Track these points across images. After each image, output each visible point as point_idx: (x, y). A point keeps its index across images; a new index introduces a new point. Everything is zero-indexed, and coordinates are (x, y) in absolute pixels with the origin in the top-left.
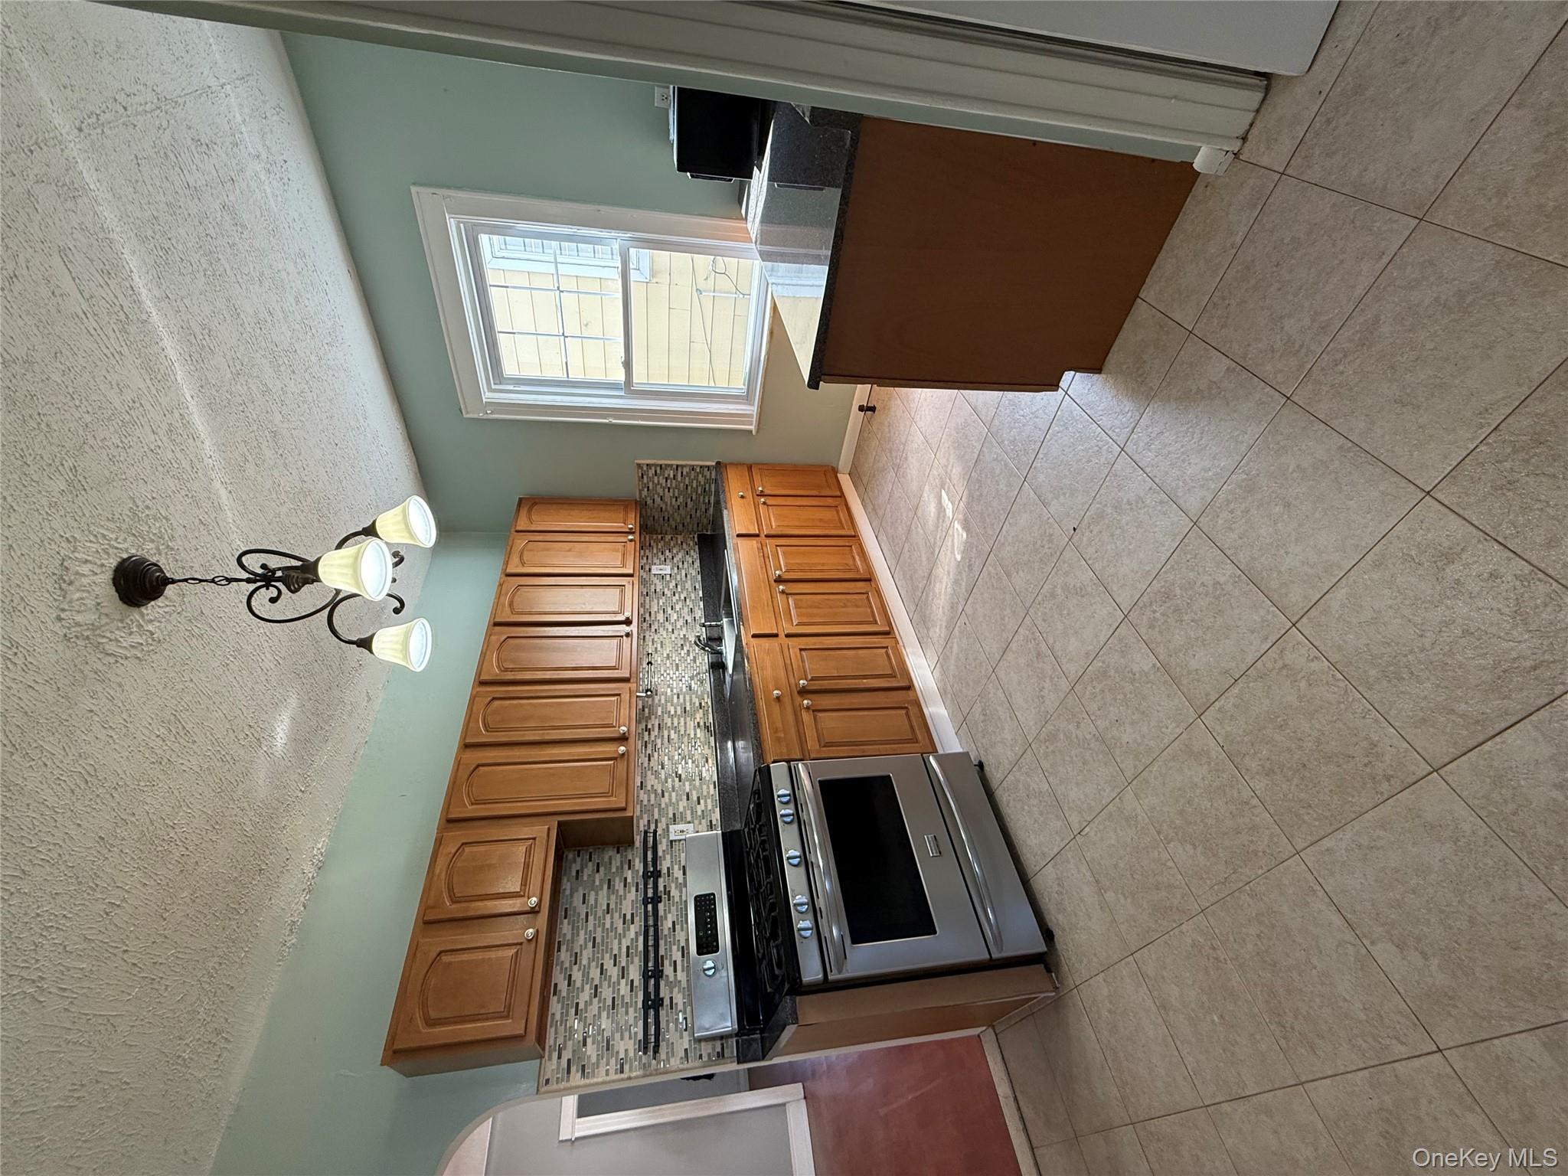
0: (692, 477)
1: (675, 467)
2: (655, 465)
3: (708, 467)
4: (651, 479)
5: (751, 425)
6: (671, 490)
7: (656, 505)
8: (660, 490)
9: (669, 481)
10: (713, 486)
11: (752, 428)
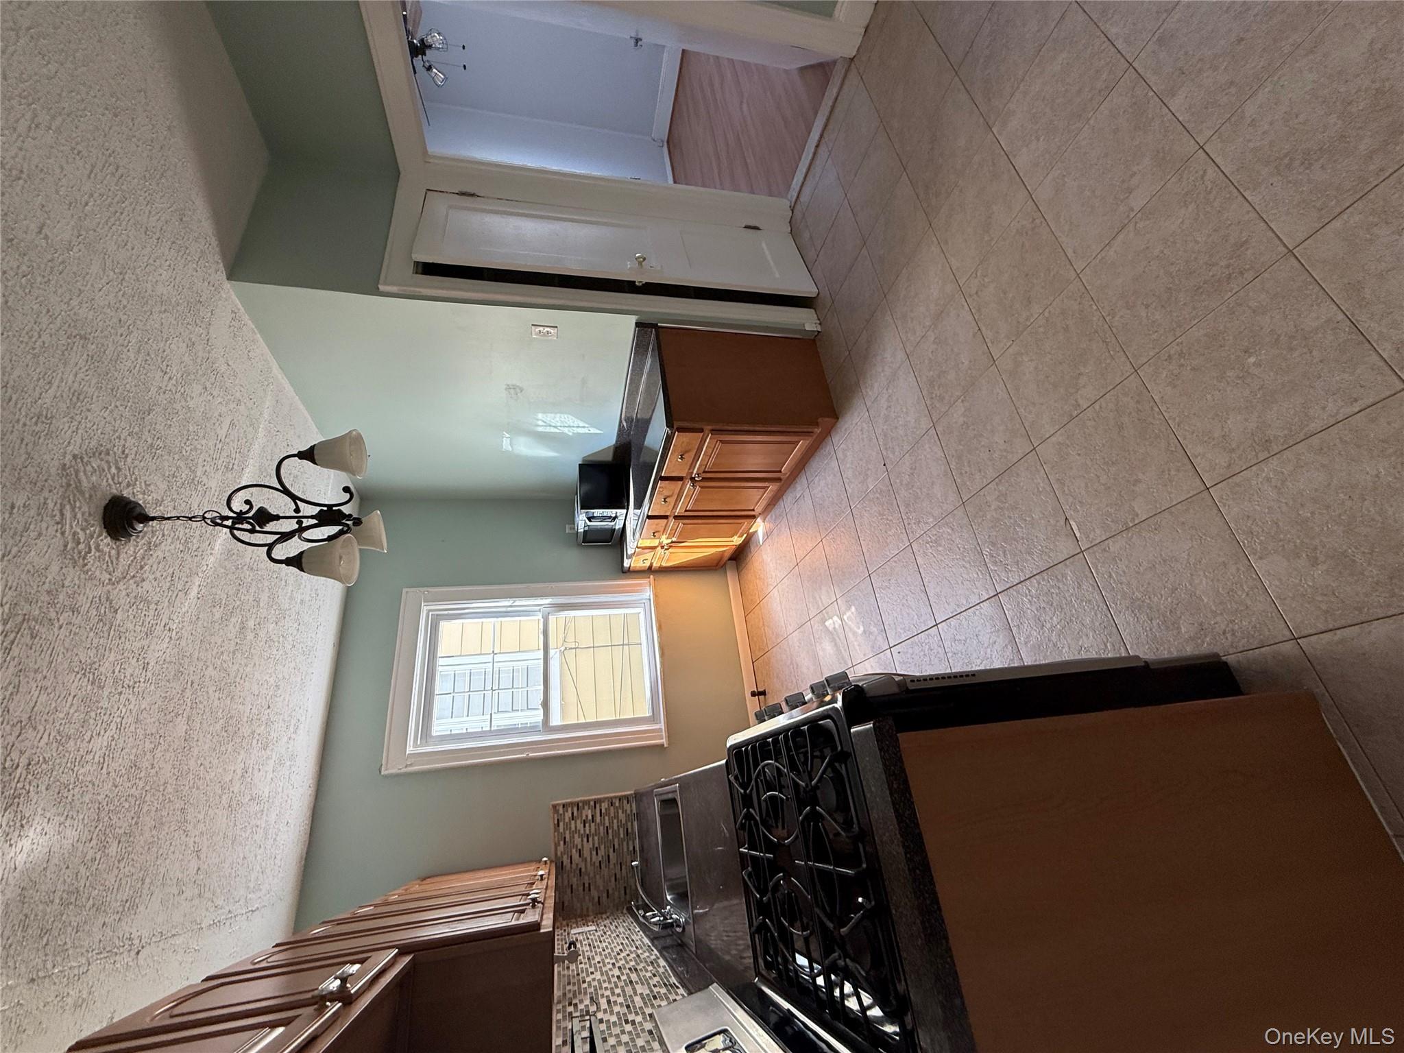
0: (612, 815)
1: (592, 803)
2: (571, 804)
3: (627, 798)
4: (567, 826)
5: (662, 739)
6: (590, 839)
7: (574, 866)
8: (577, 840)
9: (587, 825)
10: (636, 823)
11: (664, 741)
